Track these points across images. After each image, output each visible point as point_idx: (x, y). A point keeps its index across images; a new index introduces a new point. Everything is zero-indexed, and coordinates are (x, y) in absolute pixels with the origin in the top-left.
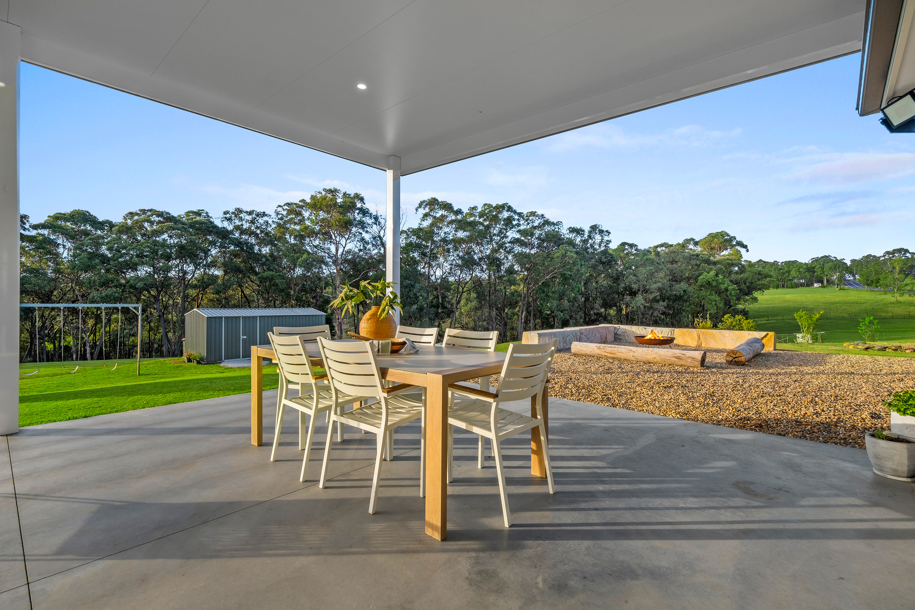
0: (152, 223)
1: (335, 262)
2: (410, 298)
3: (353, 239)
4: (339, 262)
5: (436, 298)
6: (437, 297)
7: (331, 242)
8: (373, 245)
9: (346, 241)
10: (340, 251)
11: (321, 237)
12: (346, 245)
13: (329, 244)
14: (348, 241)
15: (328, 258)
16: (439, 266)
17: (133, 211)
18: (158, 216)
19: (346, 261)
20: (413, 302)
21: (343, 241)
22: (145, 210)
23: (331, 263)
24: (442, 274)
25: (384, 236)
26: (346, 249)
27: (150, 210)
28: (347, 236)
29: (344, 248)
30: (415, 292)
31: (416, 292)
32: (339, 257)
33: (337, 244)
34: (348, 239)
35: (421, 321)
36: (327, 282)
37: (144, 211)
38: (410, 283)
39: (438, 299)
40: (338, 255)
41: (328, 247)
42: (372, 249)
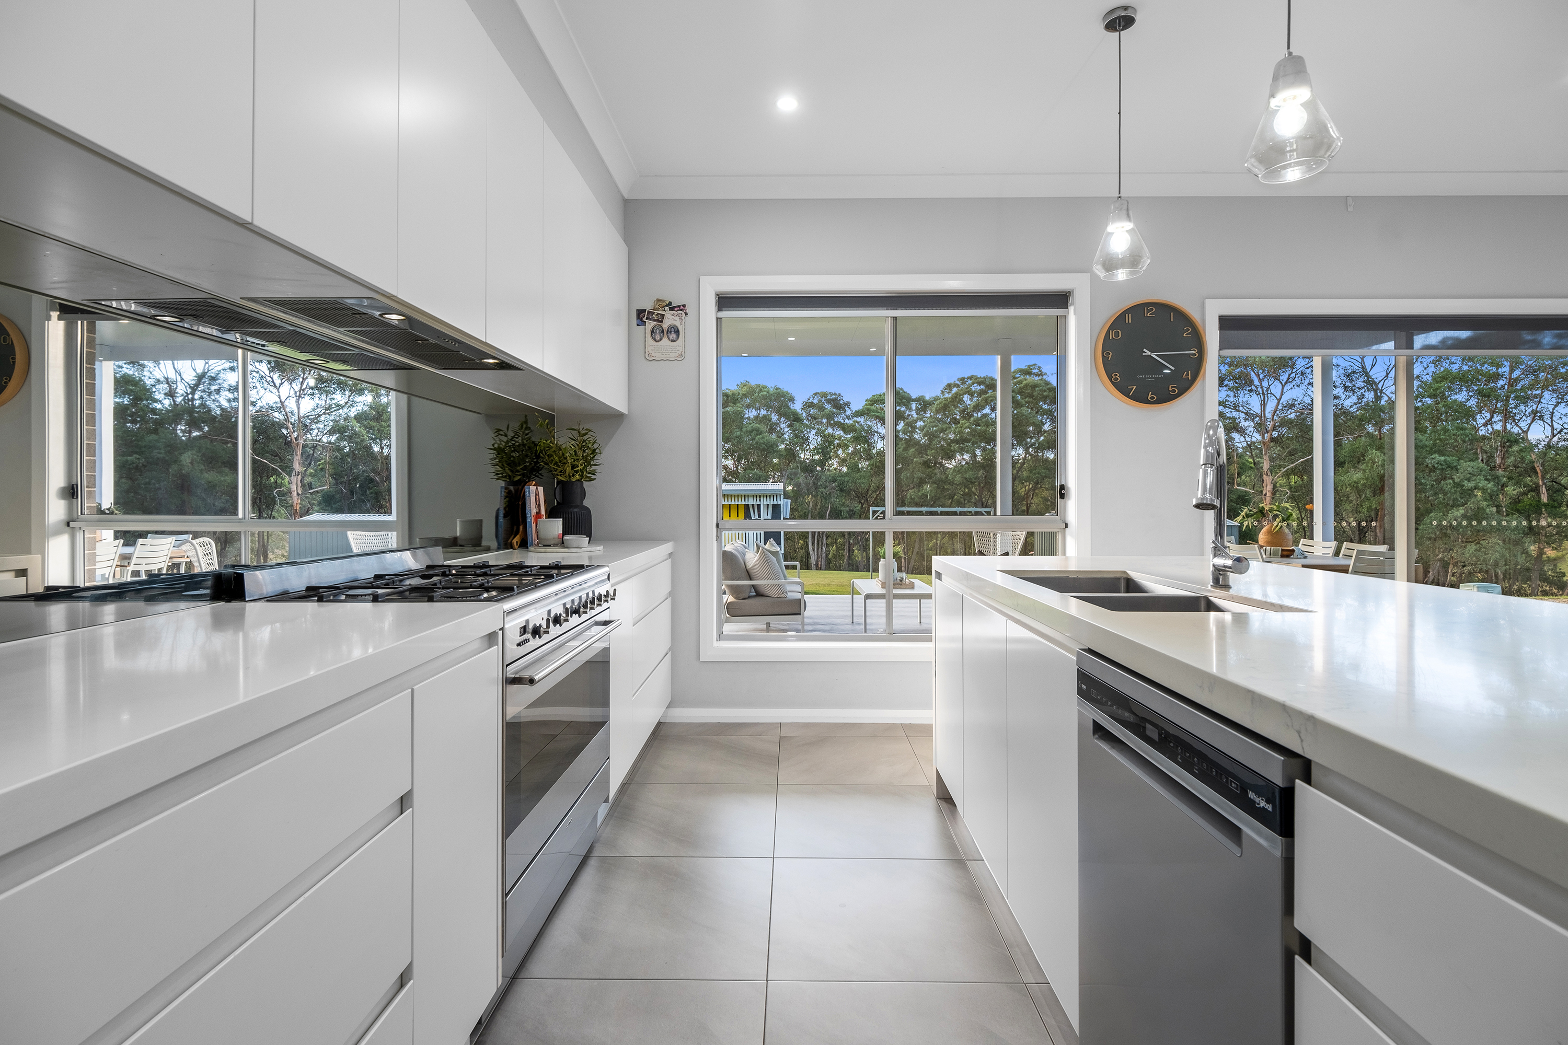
0: (971, 394)
1: (1260, 427)
2: (1445, 494)
3: (1298, 381)
4: (1270, 425)
5: (1531, 491)
6: (1536, 489)
7: (1250, 391)
8: (1346, 388)
9: (1283, 387)
10: (1271, 405)
11: (1231, 384)
12: (1282, 394)
13: (1247, 396)
14: (1287, 387)
15: (1246, 420)
16: (1536, 415)
17: (952, 381)
18: (980, 384)
19: (1285, 422)
20: (1451, 503)
21: (1276, 388)
22: (964, 378)
23: (1252, 429)
24: (1549, 434)
25: (1373, 366)
26: (1284, 400)
27: (971, 378)
28: (1284, 378)
29: (1279, 400)
30: (1457, 480)
31: (1462, 480)
32: (1269, 415)
33: (1263, 394)
34: (1286, 383)
35: (1479, 543)
36: (1244, 464)
37: (963, 380)
38: (1445, 461)
39: (1539, 494)
40: (1267, 412)
41: (1245, 400)
42: (1343, 397)
